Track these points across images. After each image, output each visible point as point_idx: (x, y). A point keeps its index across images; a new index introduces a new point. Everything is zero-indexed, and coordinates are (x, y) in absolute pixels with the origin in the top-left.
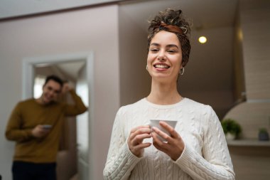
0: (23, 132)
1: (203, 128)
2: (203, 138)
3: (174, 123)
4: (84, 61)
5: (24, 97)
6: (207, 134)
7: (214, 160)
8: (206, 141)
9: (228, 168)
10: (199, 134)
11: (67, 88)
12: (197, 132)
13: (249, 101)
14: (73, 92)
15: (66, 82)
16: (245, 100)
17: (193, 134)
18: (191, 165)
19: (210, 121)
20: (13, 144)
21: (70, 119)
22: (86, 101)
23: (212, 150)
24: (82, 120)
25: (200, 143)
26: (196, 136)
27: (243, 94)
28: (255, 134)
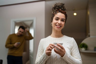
0: (11, 45)
1: (71, 46)
2: (71, 49)
3: (62, 44)
4: (33, 21)
5: (11, 33)
6: (73, 48)
7: (75, 57)
8: (72, 50)
9: (80, 60)
10: (70, 47)
11: (26, 30)
12: (69, 47)
13: (91, 37)
14: (28, 32)
15: (26, 28)
16: (89, 36)
17: (68, 48)
18: (68, 59)
19: (73, 43)
20: (8, 49)
21: (27, 41)
22: (33, 35)
23: (74, 53)
24: (31, 42)
25: (70, 51)
26: (69, 48)
27: (89, 34)
28: (93, 48)
